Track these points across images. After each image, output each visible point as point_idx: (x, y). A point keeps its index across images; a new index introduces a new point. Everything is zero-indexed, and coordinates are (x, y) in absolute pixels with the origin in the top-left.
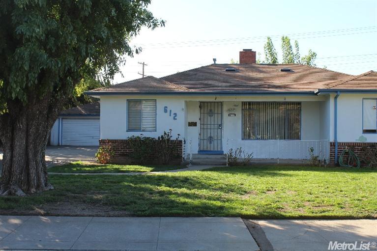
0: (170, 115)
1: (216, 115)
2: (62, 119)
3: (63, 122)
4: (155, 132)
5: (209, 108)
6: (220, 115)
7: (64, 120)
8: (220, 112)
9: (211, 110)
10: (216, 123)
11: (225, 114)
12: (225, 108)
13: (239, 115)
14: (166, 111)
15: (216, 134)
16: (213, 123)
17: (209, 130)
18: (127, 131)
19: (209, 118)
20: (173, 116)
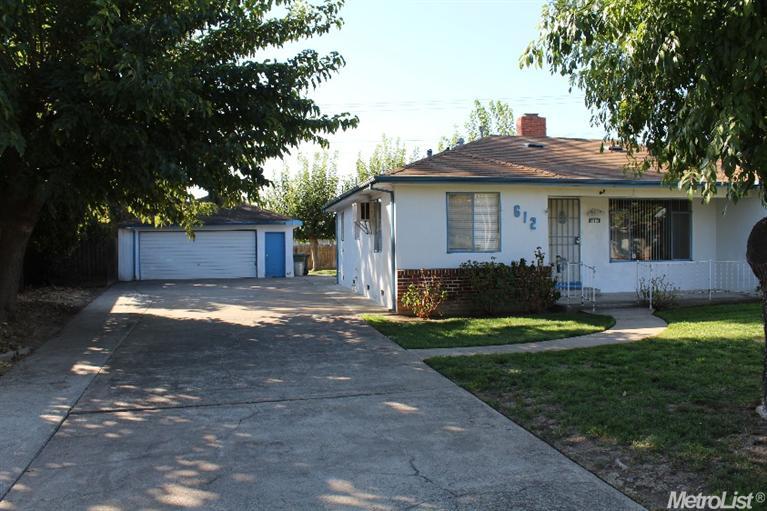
0: (525, 222)
1: (570, 221)
2: (140, 232)
3: (142, 239)
4: (499, 253)
5: (559, 209)
6: (576, 221)
7: (143, 235)
8: (576, 215)
9: (562, 213)
10: (570, 234)
11: (584, 219)
12: (584, 209)
13: (605, 220)
14: (517, 214)
15: (571, 255)
16: (565, 234)
17: (560, 248)
18: (448, 252)
19: (560, 225)
20: (529, 222)
